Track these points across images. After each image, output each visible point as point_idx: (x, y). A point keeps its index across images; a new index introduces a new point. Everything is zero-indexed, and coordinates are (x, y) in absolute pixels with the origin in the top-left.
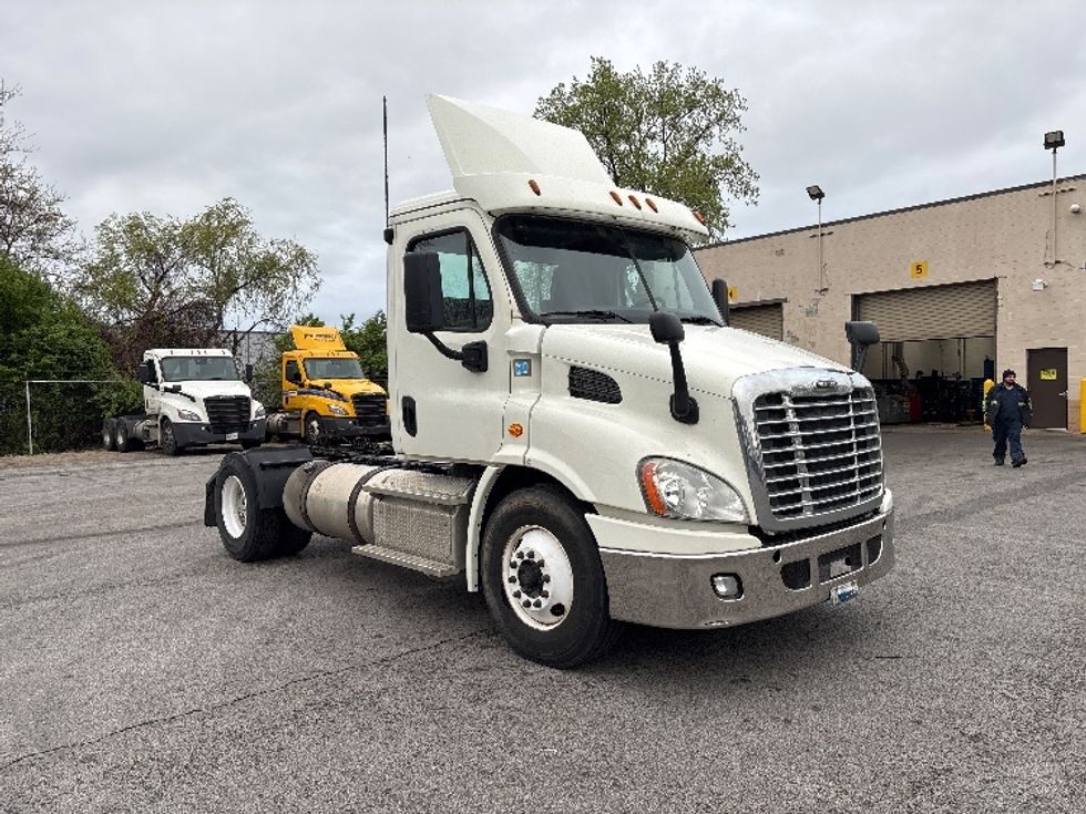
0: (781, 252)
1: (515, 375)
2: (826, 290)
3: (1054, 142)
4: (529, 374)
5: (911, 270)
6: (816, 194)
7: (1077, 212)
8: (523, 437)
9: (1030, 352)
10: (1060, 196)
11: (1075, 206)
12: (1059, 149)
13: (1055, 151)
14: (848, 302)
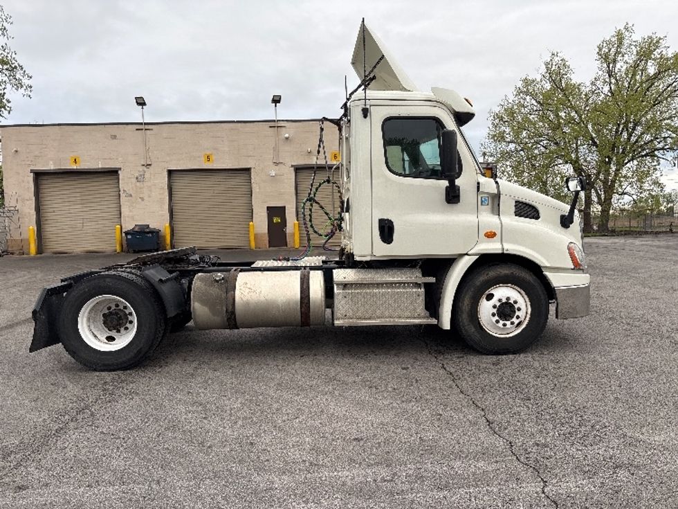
0: (114, 137)
1: (482, 204)
2: (150, 165)
3: (276, 100)
4: (488, 205)
5: (204, 159)
6: (141, 102)
7: (287, 138)
8: (498, 237)
9: (268, 208)
10: (279, 129)
11: (287, 135)
12: (277, 104)
13: (276, 106)
14: (166, 174)
